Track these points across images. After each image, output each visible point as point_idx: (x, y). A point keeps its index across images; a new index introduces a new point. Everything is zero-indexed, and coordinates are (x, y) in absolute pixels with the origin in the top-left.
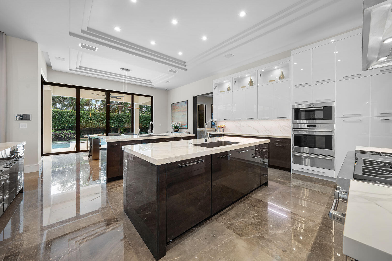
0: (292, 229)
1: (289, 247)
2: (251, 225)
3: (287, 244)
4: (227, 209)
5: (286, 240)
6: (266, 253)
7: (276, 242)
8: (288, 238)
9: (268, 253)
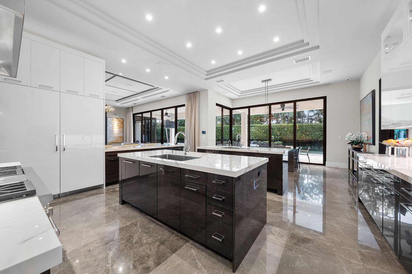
0: (108, 267)
1: (90, 255)
2: (130, 236)
3: (93, 255)
4: (160, 223)
5: (98, 256)
6: (96, 240)
7: (101, 248)
8: (99, 258)
9: (95, 240)
